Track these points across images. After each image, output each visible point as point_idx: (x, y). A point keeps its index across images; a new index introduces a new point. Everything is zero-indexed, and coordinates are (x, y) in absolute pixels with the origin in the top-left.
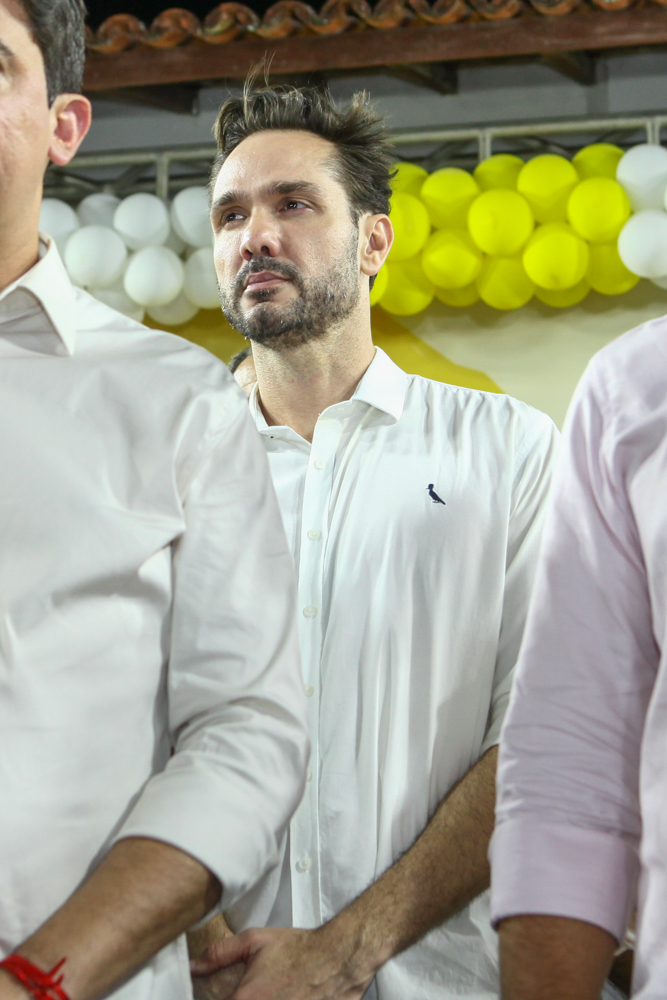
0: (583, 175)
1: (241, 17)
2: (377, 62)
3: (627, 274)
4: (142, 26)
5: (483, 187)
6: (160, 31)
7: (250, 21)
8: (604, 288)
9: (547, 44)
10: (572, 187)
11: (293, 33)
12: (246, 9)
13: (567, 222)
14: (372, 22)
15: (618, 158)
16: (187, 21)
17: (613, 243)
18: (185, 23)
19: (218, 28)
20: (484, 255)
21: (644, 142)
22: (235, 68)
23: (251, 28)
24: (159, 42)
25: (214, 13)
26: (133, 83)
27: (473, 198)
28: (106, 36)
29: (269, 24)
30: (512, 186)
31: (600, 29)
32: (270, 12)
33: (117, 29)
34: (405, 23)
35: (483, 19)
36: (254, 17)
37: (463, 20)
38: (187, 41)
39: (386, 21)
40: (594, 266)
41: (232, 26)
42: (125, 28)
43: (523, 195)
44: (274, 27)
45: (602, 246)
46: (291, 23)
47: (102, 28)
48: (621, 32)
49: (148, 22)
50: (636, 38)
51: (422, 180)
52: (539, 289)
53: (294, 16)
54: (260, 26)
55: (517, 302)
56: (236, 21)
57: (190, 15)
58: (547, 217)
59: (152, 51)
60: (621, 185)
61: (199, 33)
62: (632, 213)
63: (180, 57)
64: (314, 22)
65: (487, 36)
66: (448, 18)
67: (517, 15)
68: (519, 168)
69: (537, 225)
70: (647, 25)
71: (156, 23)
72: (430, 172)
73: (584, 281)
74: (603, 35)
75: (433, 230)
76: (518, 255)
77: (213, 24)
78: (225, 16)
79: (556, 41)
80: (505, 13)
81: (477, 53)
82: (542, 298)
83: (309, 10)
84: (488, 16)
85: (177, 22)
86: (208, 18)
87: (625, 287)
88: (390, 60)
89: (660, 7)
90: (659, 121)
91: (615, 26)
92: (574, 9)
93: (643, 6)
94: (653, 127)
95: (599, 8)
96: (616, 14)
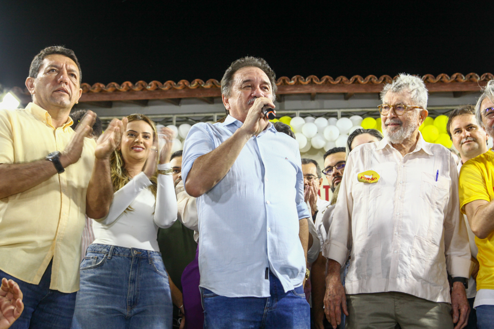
1: (200, 83)
4: (175, 84)
6: (179, 85)
7: (202, 83)
11: (212, 87)
12: (201, 81)
15: (290, 120)
16: (186, 83)
18: (186, 84)
19: (194, 86)
22: (197, 95)
23: (202, 85)
24: (179, 88)
25: (193, 81)
26: (171, 98)
28: (166, 86)
29: (207, 85)
31: (288, 89)
32: (207, 82)
33: (169, 84)
36: (204, 83)
38: (185, 87)
41: (197, 85)
42: (171, 84)
44: (208, 85)
46: (212, 84)
47: (165, 84)
48: (290, 90)
49: (177, 83)
50: (296, 92)
53: (213, 83)
54: (204, 85)
56: (198, 83)
57: (187, 82)
59: (176, 90)
61: (189, 86)
63: (183, 92)
64: (218, 85)
70: (299, 89)
71: (179, 83)
74: (288, 91)
77: (193, 84)
78: (196, 82)
83: (217, 81)
85: (184, 83)
86: (192, 83)
89: (301, 84)
90: (299, 112)
91: (291, 89)
92: (281, 84)
93: (298, 84)
94: (298, 112)
95: (287, 84)
96: (291, 86)
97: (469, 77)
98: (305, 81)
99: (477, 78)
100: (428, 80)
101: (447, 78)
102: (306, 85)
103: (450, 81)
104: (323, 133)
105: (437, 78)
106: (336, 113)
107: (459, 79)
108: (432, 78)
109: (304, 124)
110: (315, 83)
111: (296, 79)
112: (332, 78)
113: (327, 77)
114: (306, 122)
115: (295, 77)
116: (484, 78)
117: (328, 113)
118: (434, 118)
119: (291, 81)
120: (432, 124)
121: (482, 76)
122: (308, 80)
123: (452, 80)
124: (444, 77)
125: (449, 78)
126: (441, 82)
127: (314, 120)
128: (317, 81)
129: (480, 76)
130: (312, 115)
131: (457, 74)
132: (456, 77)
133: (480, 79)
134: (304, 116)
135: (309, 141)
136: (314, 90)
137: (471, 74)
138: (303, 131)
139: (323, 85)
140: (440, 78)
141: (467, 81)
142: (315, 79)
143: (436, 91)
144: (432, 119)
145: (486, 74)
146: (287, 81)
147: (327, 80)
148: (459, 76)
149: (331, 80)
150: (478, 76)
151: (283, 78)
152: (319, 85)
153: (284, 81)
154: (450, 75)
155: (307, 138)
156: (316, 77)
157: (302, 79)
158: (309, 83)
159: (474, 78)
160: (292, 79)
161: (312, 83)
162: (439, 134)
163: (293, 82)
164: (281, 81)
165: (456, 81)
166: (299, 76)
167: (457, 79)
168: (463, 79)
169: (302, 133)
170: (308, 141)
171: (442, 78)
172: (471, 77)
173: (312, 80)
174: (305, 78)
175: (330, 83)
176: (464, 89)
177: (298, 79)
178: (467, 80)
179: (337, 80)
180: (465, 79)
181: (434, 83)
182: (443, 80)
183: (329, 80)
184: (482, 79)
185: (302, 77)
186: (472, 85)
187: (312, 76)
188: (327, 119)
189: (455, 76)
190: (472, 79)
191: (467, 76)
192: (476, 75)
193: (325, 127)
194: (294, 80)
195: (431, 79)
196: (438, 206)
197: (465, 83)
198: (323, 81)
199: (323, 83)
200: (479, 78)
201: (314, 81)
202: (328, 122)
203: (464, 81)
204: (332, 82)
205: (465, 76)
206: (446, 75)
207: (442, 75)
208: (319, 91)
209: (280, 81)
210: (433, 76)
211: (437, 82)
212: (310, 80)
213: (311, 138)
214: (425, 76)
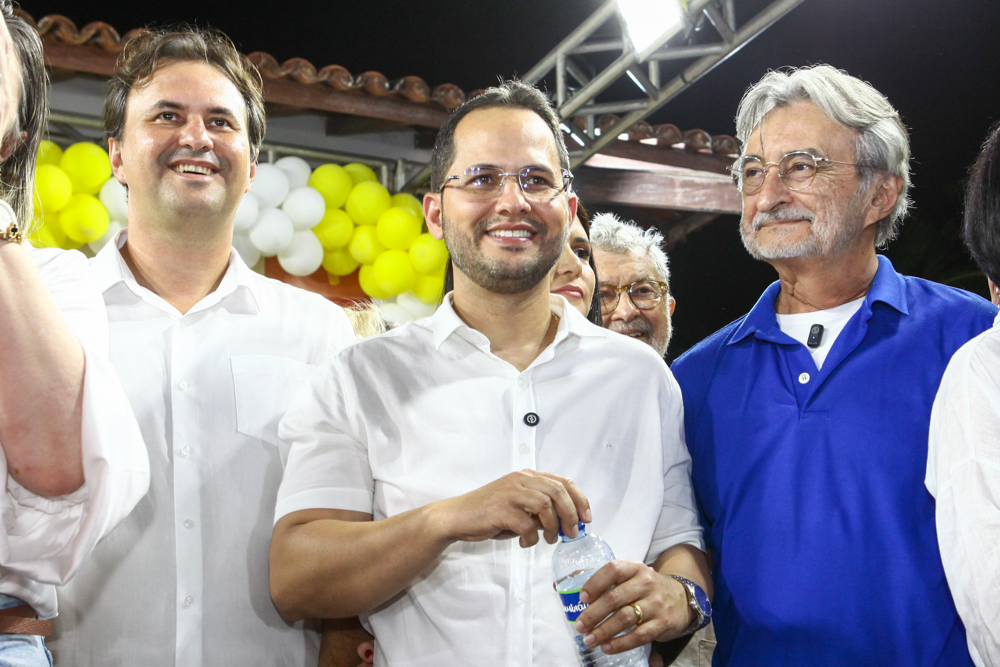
100: (59, 34)
105: (84, 30)
108: (70, 27)
118: (64, 147)
120: (57, 163)
124: (105, 33)
125: (118, 38)
140: (92, 32)
143: (79, 68)
144: (57, 149)
162: (74, 193)
171: (98, 34)
181: (75, 46)
182: (100, 40)
195: (66, 32)
206: (112, 29)
207: (100, 25)
210: (71, 23)
211: (85, 44)
214: (46, 19)
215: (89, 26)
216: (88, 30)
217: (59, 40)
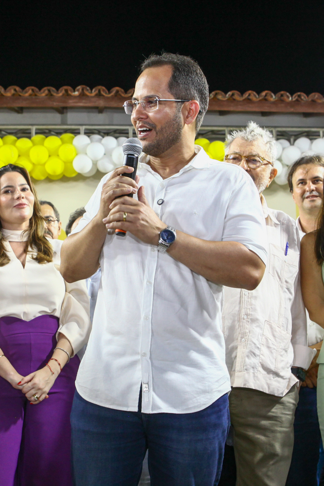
0: (63, 142)
2: (5, 106)
3: (75, 171)
5: (34, 144)
8: (68, 175)
9: (55, 104)
10: (60, 146)
13: (58, 156)
14: (4, 94)
15: (73, 138)
17: (71, 162)
20: (34, 164)
21: (79, 133)
27: (31, 147)
30: (42, 144)
31: (70, 101)
34: (13, 95)
35: (36, 95)
37: (30, 95)
39: (9, 94)
40: (65, 169)
43: (45, 147)
45: (68, 164)
48: (74, 103)
50: (81, 104)
51: (15, 141)
52: (49, 174)
55: (43, 178)
58: (53, 154)
60: (74, 146)
62: (77, 154)
65: (38, 100)
66: (27, 95)
67: (47, 95)
68: (44, 139)
69: (50, 156)
70: (84, 101)
72: (18, 138)
73: (62, 173)
74: (71, 103)
75: (19, 156)
76: (44, 164)
79: (57, 104)
80: (44, 95)
81: (34, 105)
82: (50, 177)
84: (38, 94)
87: (74, 175)
88: (9, 105)
89: (87, 96)
90: (84, 127)
91: (75, 100)
92: (63, 95)
93: (82, 95)
94: (82, 129)
95: (70, 95)
96: (75, 97)
97: (280, 96)
98: (91, 92)
99: (288, 97)
100: (234, 97)
101: (255, 96)
102: (92, 97)
103: (258, 100)
104: (111, 155)
105: (244, 95)
106: (128, 130)
107: (268, 98)
108: (238, 95)
109: (88, 144)
110: (103, 95)
111: (81, 90)
112: (123, 90)
113: (117, 88)
114: (92, 141)
115: (79, 87)
116: (297, 97)
117: (117, 130)
119: (74, 91)
121: (294, 96)
122: (95, 91)
123: (261, 98)
124: (252, 95)
125: (257, 96)
126: (248, 100)
127: (101, 139)
128: (106, 93)
129: (292, 96)
130: (99, 132)
131: (266, 92)
132: (266, 95)
133: (292, 99)
134: (89, 133)
135: (95, 164)
136: (101, 103)
137: (282, 92)
138: (88, 153)
139: (113, 97)
140: (247, 95)
141: (276, 101)
142: (104, 91)
143: (242, 110)
145: (299, 93)
146: (69, 92)
147: (117, 92)
148: (268, 95)
149: (122, 92)
150: (289, 95)
151: (65, 87)
152: (108, 98)
153: (66, 91)
154: (259, 93)
155: (92, 161)
156: (104, 88)
157: (87, 90)
158: (96, 95)
159: (285, 98)
160: (76, 90)
161: (99, 95)
163: (76, 93)
164: (63, 91)
165: (265, 99)
166: (84, 86)
167: (267, 97)
168: (273, 98)
169: (86, 154)
170: (93, 164)
171: (249, 95)
172: (282, 95)
173: (99, 91)
174: (91, 90)
175: (121, 96)
176: (274, 110)
177: (83, 90)
178: (277, 99)
179: (129, 93)
180: (275, 98)
181: (240, 101)
182: (250, 97)
183: (120, 92)
184: (294, 100)
185: (88, 88)
186: (283, 105)
187: (100, 87)
188: (116, 138)
189: (264, 94)
190: (282, 98)
191: (277, 95)
192: (288, 94)
193: (113, 149)
194: (78, 90)
196: (288, 284)
197: (274, 103)
198: (113, 94)
199: (112, 96)
200: (290, 98)
201: (102, 92)
202: (118, 142)
203: (274, 100)
204: (123, 95)
205: (275, 95)
206: (255, 93)
207: (250, 92)
208: (107, 106)
209: (61, 91)
210: (239, 93)
211: (244, 100)
212: (97, 92)
213: (97, 161)
214: (230, 93)
215: (246, 93)
216: (246, 95)
217: (234, 100)
